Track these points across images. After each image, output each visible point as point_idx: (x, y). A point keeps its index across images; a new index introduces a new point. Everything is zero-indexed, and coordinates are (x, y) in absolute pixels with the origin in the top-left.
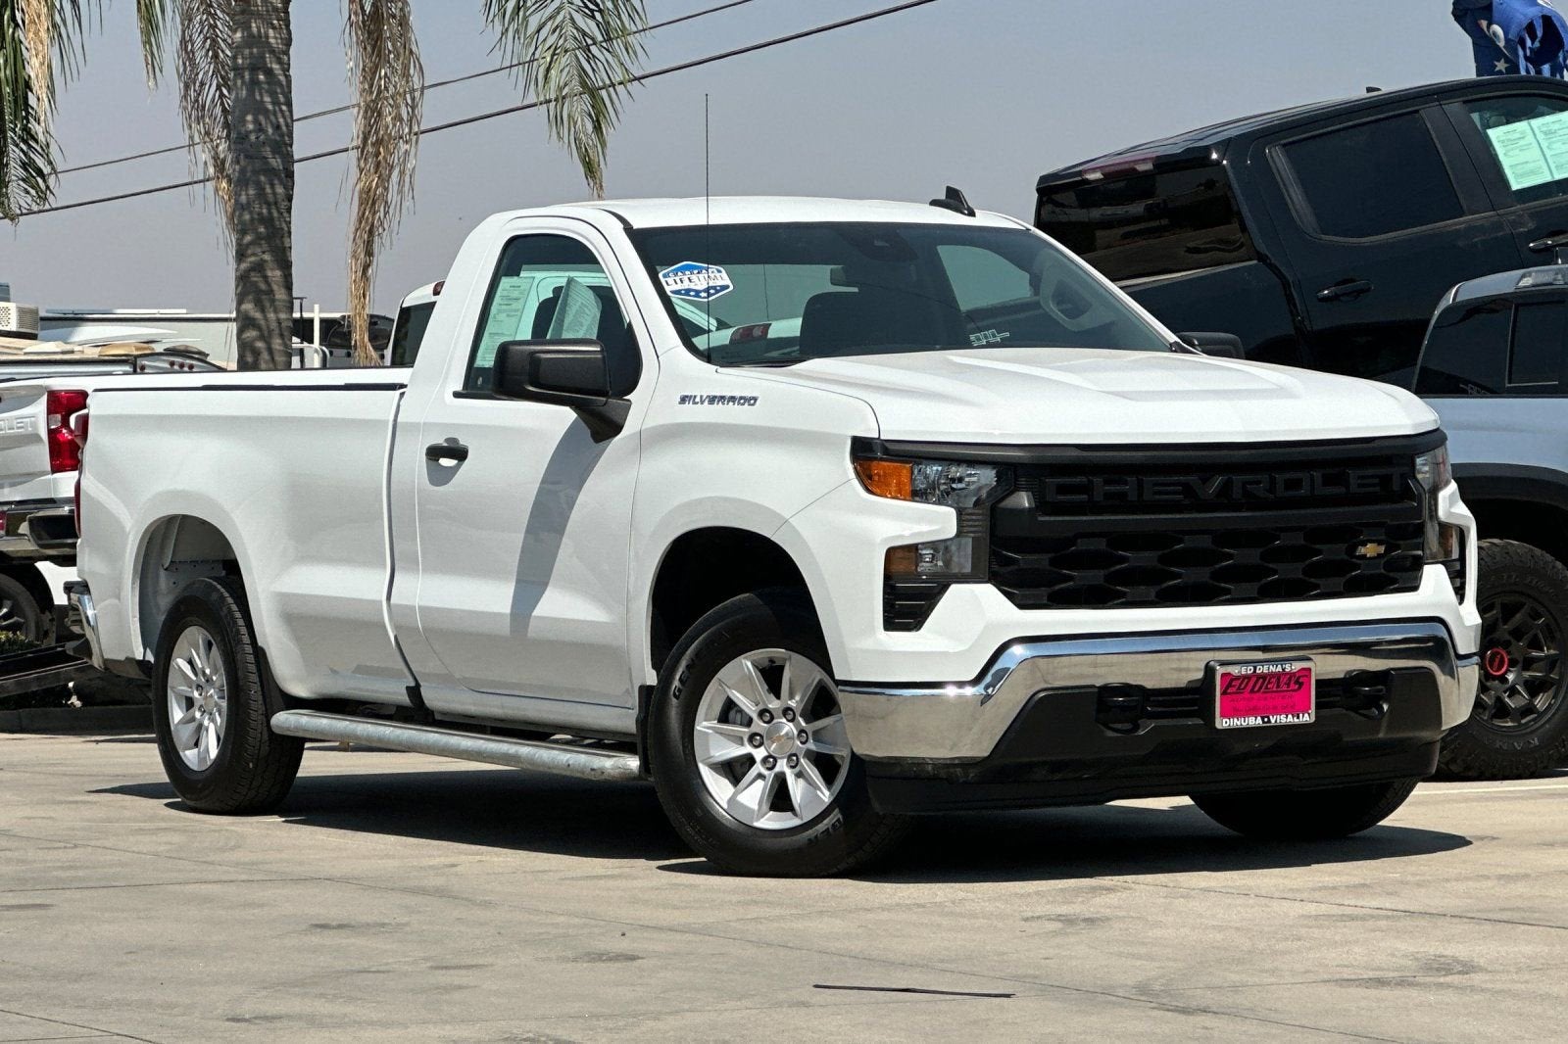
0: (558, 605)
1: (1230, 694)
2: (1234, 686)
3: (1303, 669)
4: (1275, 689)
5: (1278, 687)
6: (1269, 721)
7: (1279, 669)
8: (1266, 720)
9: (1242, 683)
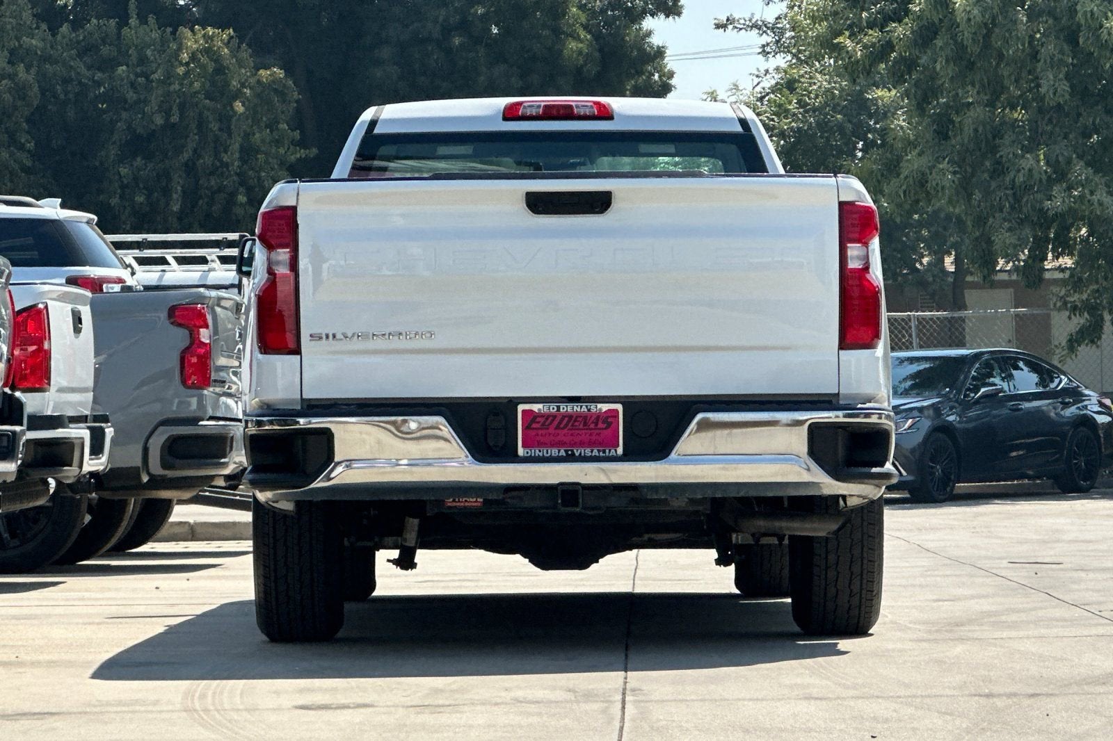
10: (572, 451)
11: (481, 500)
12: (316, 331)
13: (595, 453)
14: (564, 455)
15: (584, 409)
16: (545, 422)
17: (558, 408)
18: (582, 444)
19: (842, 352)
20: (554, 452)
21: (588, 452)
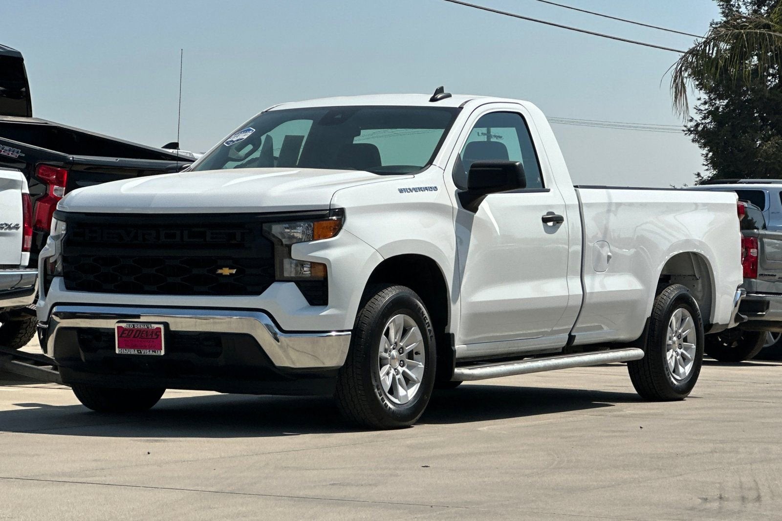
1: (123, 337)
2: (126, 333)
3: (157, 328)
4: (145, 337)
5: (147, 336)
6: (141, 353)
7: (146, 327)
8: (139, 352)
9: (129, 332)
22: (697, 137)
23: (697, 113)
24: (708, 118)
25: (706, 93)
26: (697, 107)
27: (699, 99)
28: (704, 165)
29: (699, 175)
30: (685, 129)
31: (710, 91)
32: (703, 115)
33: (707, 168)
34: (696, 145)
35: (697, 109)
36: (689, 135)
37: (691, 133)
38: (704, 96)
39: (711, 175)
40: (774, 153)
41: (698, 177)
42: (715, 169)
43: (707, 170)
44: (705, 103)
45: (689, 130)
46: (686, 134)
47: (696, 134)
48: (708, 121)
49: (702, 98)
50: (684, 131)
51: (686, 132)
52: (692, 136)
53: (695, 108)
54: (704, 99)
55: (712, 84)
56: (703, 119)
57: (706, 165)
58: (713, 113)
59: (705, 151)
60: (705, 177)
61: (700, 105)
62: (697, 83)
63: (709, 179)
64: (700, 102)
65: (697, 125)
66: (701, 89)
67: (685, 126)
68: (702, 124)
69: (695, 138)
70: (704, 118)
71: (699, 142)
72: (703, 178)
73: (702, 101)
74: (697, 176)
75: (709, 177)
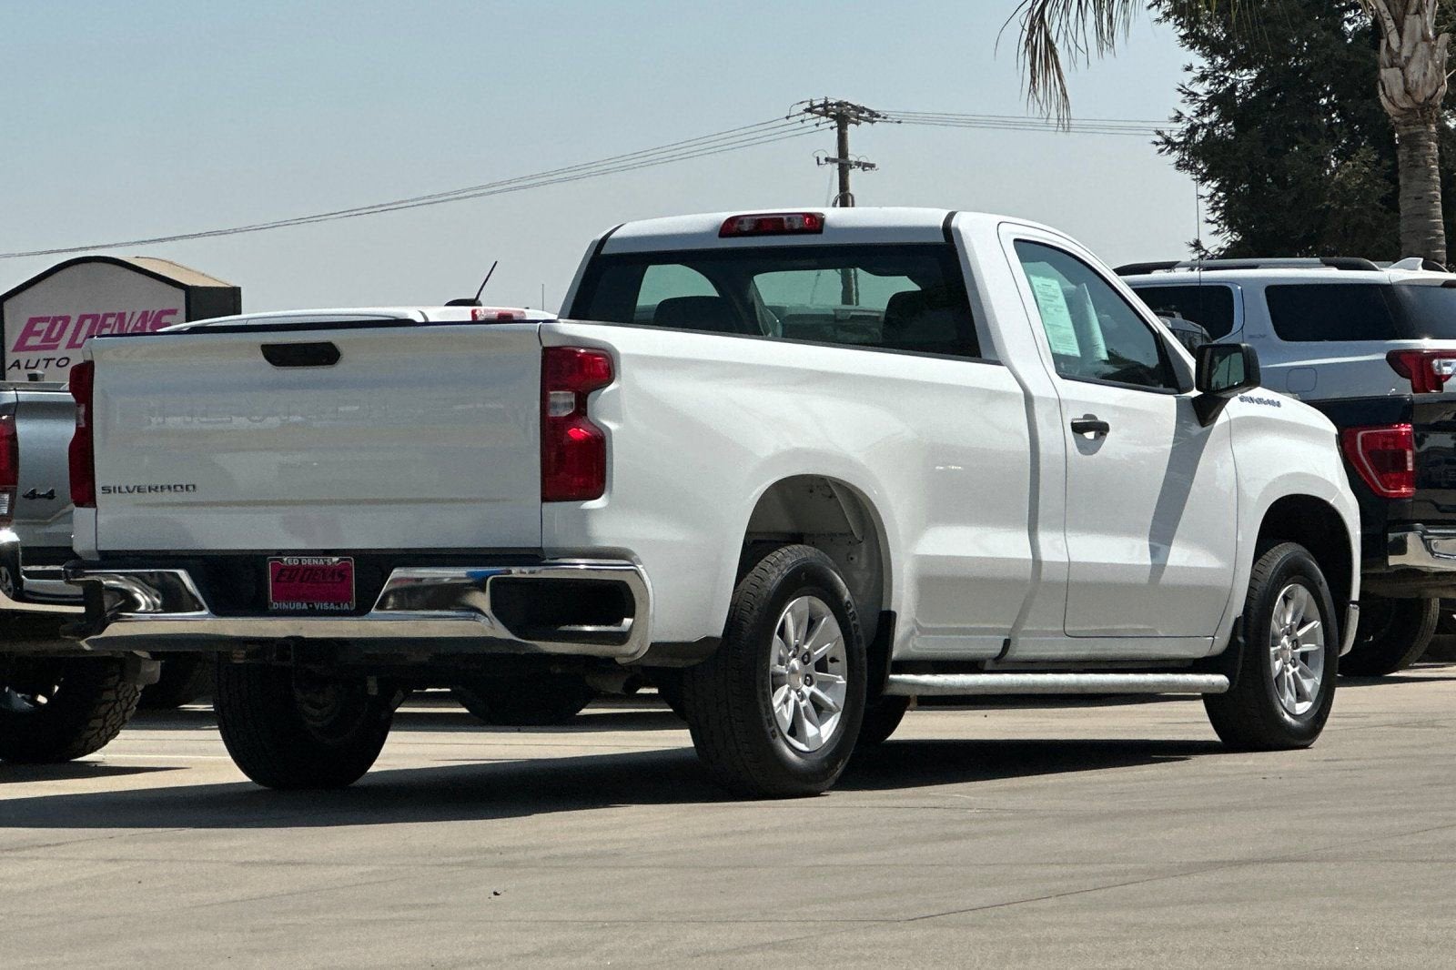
0: (1180, 556)
10: (313, 604)
11: (244, 652)
12: (110, 484)
13: (332, 606)
14: (307, 608)
15: (322, 562)
16: (290, 575)
17: (300, 560)
18: (322, 599)
19: (545, 504)
20: (298, 606)
21: (325, 606)
22: (1186, 158)
23: (1184, 102)
24: (1211, 111)
25: (1204, 55)
26: (1183, 86)
27: (1189, 69)
28: (1208, 221)
29: (1197, 245)
30: (1159, 139)
31: (1212, 47)
32: (1200, 104)
33: (1215, 227)
34: (1187, 176)
35: (1184, 93)
36: (1169, 152)
37: (1173, 149)
38: (1200, 62)
39: (1225, 245)
40: (1360, 188)
41: (1197, 250)
42: (1232, 231)
43: (1216, 232)
44: (1203, 78)
45: (1168, 141)
46: (1161, 151)
47: (1184, 150)
48: (1214, 117)
49: (1196, 66)
50: (1157, 144)
51: (1160, 147)
52: (1176, 154)
53: (1180, 90)
54: (1201, 68)
55: (1219, 32)
56: (1198, 115)
57: (1213, 222)
58: (1221, 101)
59: (1209, 188)
60: (1211, 251)
61: (1191, 84)
62: (1183, 32)
63: (1222, 253)
64: (1191, 75)
65: (1193, 130)
66: (1192, 47)
67: (1159, 133)
68: (1204, 126)
69: (1183, 159)
70: (1202, 113)
71: (1191, 169)
72: (1207, 252)
73: (1196, 73)
74: (1193, 248)
75: (1221, 249)
